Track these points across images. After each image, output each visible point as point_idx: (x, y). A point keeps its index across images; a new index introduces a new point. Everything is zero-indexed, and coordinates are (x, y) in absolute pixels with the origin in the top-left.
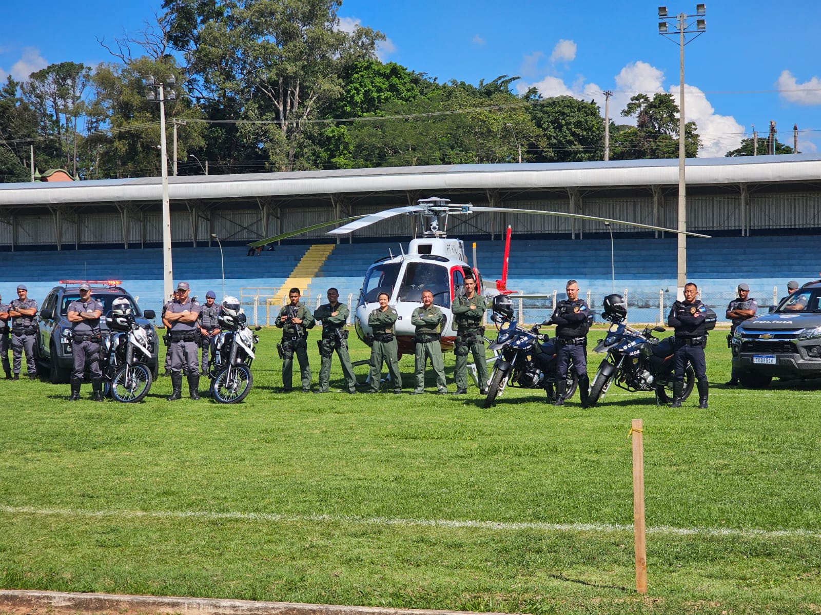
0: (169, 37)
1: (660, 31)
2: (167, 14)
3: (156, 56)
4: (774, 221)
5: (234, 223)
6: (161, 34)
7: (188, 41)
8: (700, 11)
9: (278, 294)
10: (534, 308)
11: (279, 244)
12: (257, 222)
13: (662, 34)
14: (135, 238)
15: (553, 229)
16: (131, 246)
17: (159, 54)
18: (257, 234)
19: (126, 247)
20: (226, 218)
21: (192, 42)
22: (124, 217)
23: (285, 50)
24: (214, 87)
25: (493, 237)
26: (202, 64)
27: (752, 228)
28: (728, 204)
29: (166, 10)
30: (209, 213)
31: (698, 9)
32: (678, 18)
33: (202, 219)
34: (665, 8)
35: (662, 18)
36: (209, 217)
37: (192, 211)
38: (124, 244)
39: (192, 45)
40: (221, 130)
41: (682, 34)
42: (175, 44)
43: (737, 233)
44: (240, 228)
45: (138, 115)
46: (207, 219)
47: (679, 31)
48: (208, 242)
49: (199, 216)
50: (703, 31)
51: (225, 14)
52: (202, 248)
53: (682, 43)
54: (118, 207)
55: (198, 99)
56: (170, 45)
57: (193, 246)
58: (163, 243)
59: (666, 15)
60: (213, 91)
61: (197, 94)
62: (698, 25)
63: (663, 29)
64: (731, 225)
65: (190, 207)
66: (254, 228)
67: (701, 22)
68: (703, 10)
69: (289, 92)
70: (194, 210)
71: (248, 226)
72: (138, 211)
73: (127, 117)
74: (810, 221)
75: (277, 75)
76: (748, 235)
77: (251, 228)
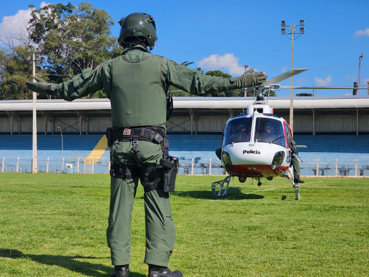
0: (32, 37)
1: (282, 33)
2: (31, 26)
3: (25, 46)
4: (328, 128)
5: (65, 124)
6: (28, 36)
7: (40, 39)
8: (301, 23)
9: (88, 158)
10: (214, 167)
11: (87, 134)
12: (77, 123)
13: (283, 34)
14: (16, 130)
15: (221, 130)
16: (14, 133)
17: (27, 45)
18: (76, 129)
19: (11, 134)
20: (61, 121)
21: (42, 40)
22: (11, 119)
23: (87, 45)
24: (52, 62)
25: (192, 133)
26: (47, 50)
27: (317, 131)
28: (305, 120)
29: (31, 24)
30: (53, 118)
31: (300, 22)
32: (291, 27)
33: (49, 121)
34: (285, 21)
35: (283, 27)
36: (53, 120)
37: (45, 117)
38: (10, 133)
39: (42, 42)
40: (55, 82)
41: (292, 34)
42: (34, 40)
43: (311, 133)
44: (68, 126)
45: (17, 73)
46: (52, 121)
47: (291, 33)
48: (52, 132)
49: (48, 120)
50: (303, 33)
51: (58, 28)
52: (49, 135)
53: (292, 39)
54: (8, 114)
55: (44, 67)
56: (32, 41)
57: (45, 134)
58: (32, 133)
59: (285, 25)
60: (51, 63)
61: (44, 65)
62: (301, 30)
63: (283, 31)
64: (307, 129)
65: (44, 115)
66: (75, 126)
67: (302, 29)
68: (303, 23)
69: (88, 65)
70: (46, 117)
71: (72, 125)
72: (18, 116)
73: (11, 74)
74: (345, 129)
75: (83, 56)
76: (315, 135)
77: (73, 126)
